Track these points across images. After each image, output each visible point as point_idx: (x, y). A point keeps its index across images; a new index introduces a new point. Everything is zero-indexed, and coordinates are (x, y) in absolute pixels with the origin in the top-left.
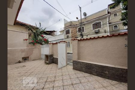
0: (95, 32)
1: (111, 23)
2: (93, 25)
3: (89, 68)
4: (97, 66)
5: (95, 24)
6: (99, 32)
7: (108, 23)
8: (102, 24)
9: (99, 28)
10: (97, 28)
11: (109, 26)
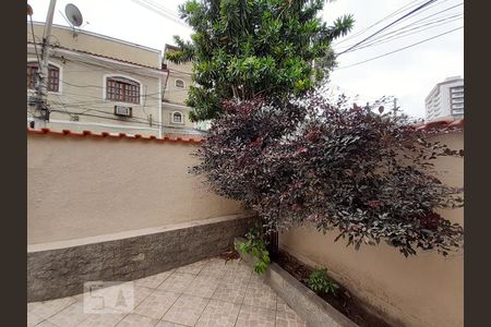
0: (116, 114)
1: (167, 101)
2: (109, 80)
3: (66, 271)
4: (107, 246)
5: (120, 83)
6: (130, 116)
7: (160, 97)
8: (141, 93)
9: (132, 101)
10: (124, 100)
11: (163, 108)
